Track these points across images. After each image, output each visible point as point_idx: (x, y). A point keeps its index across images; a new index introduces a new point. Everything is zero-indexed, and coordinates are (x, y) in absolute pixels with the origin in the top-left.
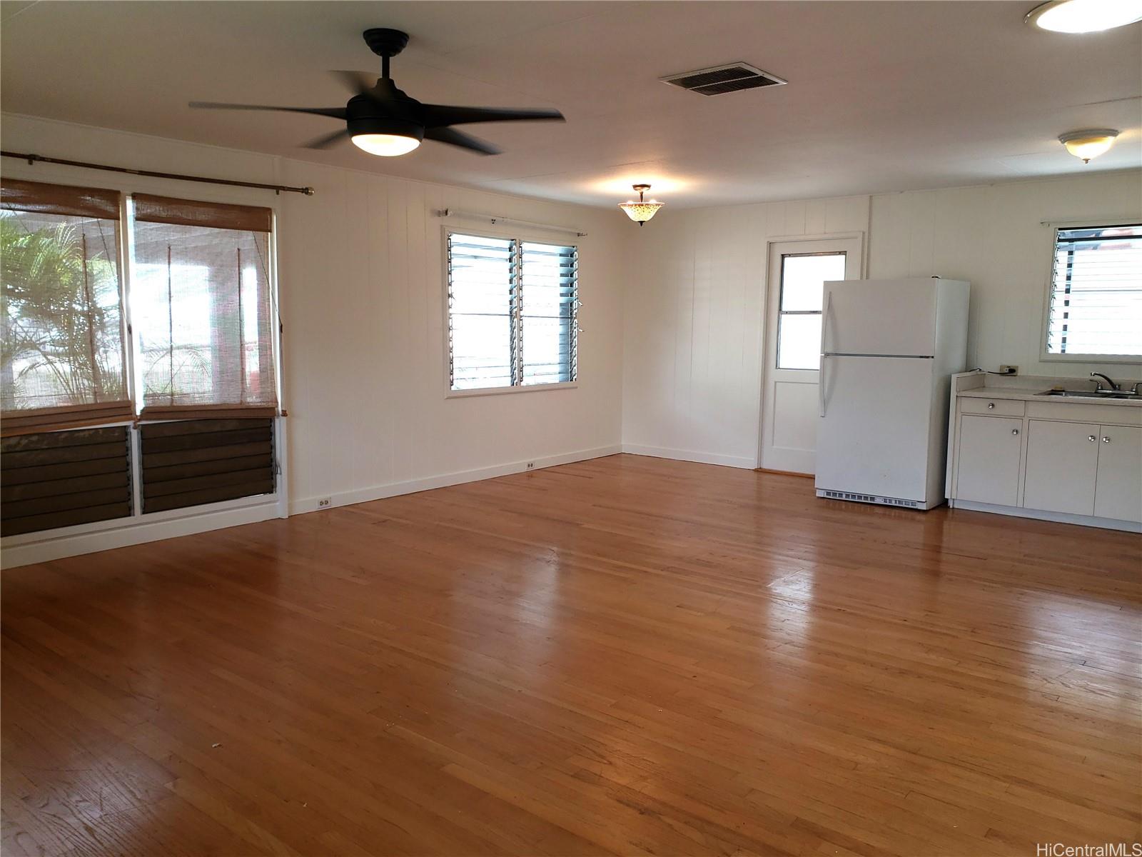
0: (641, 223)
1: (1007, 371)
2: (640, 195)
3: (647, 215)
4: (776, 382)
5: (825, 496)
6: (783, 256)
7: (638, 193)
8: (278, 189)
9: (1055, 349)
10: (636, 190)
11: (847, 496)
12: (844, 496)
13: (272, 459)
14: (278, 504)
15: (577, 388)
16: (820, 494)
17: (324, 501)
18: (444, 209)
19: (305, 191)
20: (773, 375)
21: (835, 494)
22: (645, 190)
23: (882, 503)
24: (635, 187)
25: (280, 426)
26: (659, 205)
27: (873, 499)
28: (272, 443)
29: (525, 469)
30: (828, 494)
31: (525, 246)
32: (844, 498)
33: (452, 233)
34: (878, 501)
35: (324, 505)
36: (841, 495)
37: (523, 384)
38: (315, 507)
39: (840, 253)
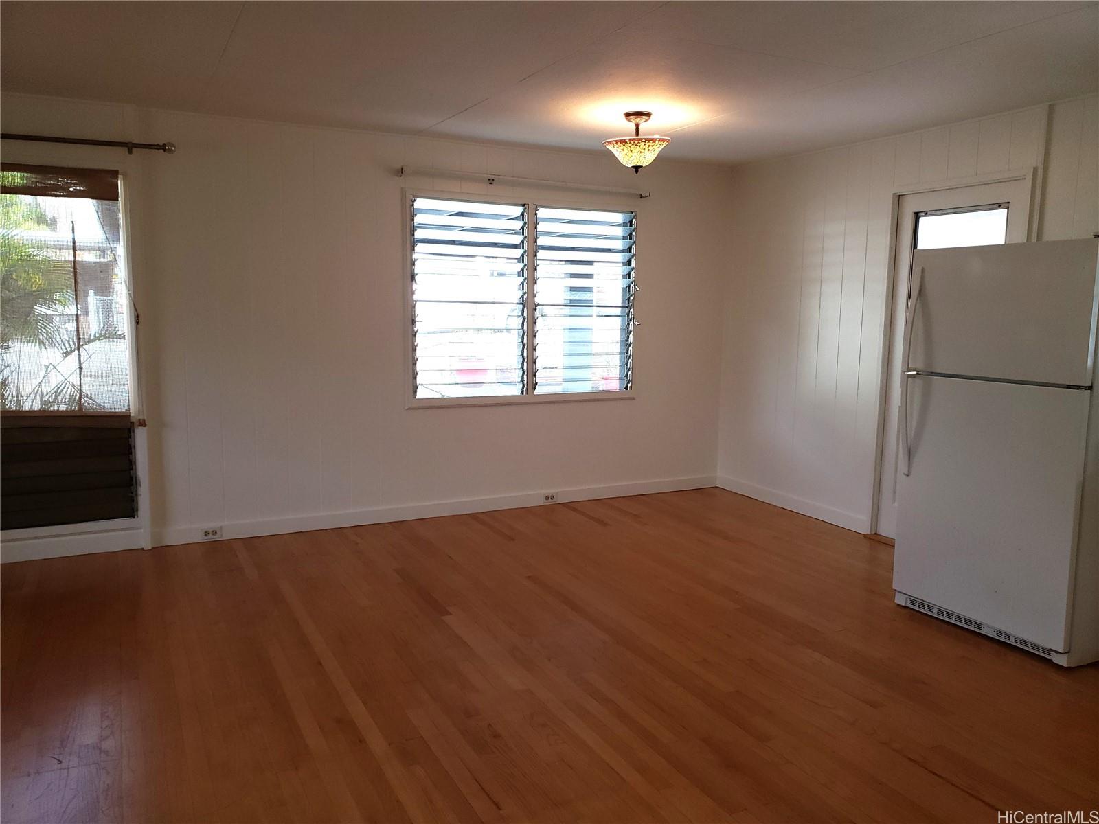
0: (637, 168)
2: (635, 128)
3: (645, 156)
5: (908, 605)
6: (917, 216)
7: (632, 126)
8: (130, 147)
10: (629, 120)
13: (131, 478)
14: (142, 531)
15: (634, 399)
16: (900, 600)
17: (210, 531)
18: (399, 167)
19: (162, 147)
21: (922, 605)
22: (640, 120)
23: (995, 636)
24: (628, 115)
25: (141, 438)
26: (663, 140)
27: (978, 625)
28: (132, 457)
29: (541, 502)
30: (913, 602)
31: (542, 212)
32: (935, 614)
33: (415, 197)
35: (211, 536)
36: (930, 608)
37: (537, 392)
38: (198, 538)
39: (999, 206)
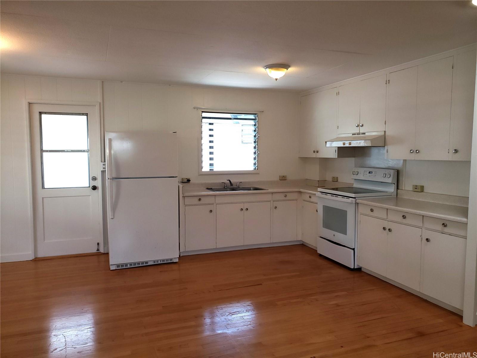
1: (186, 181)
4: (43, 198)
5: (116, 268)
6: (40, 113)
9: (206, 168)
11: (131, 264)
12: (129, 265)
16: (112, 268)
20: (40, 193)
21: (123, 266)
23: (153, 263)
27: (147, 263)
30: (118, 266)
32: (129, 266)
34: (150, 263)
36: (126, 265)
39: (83, 114)
